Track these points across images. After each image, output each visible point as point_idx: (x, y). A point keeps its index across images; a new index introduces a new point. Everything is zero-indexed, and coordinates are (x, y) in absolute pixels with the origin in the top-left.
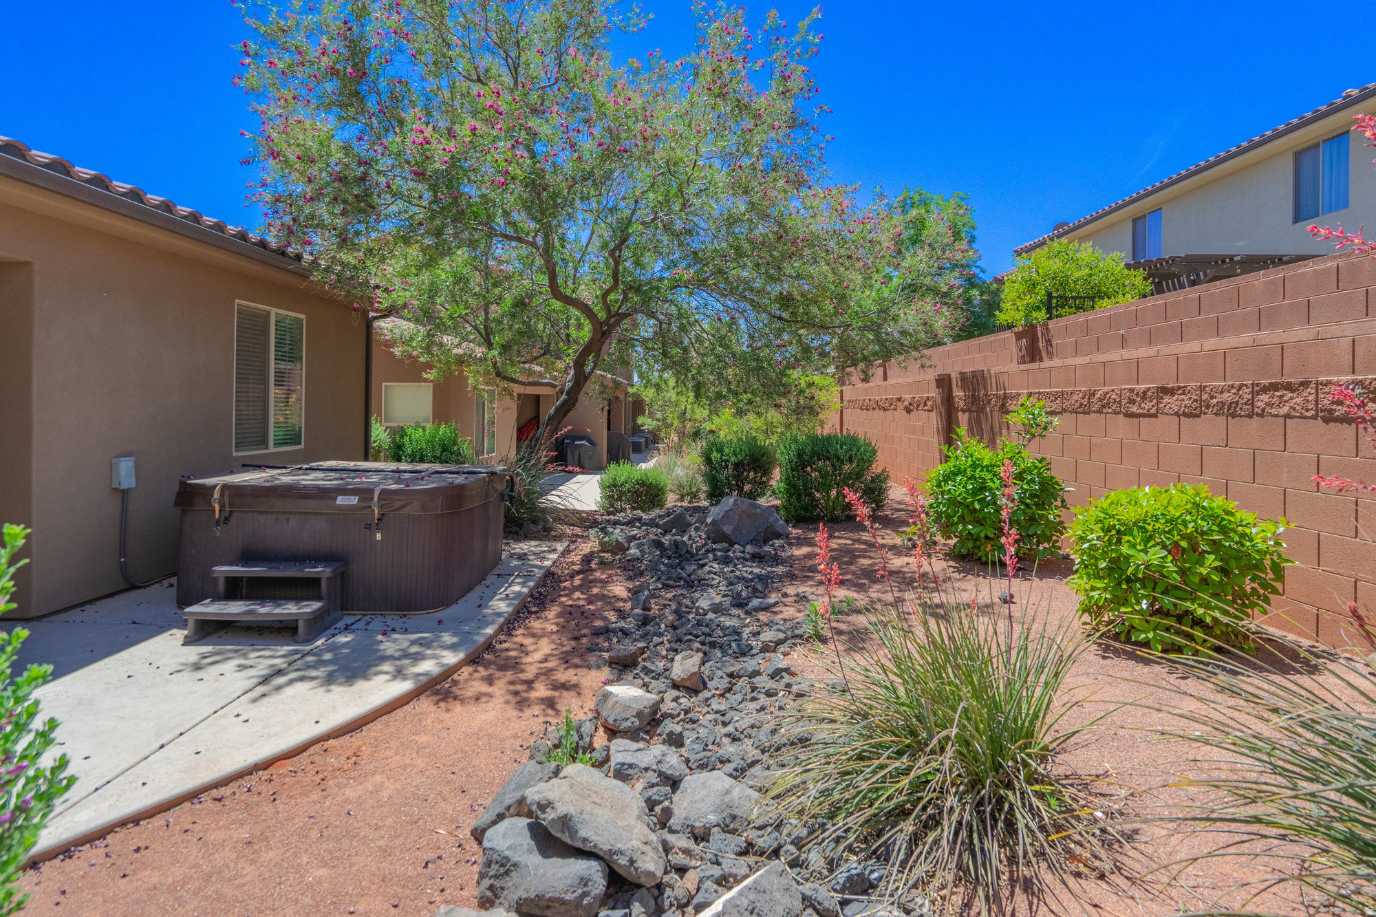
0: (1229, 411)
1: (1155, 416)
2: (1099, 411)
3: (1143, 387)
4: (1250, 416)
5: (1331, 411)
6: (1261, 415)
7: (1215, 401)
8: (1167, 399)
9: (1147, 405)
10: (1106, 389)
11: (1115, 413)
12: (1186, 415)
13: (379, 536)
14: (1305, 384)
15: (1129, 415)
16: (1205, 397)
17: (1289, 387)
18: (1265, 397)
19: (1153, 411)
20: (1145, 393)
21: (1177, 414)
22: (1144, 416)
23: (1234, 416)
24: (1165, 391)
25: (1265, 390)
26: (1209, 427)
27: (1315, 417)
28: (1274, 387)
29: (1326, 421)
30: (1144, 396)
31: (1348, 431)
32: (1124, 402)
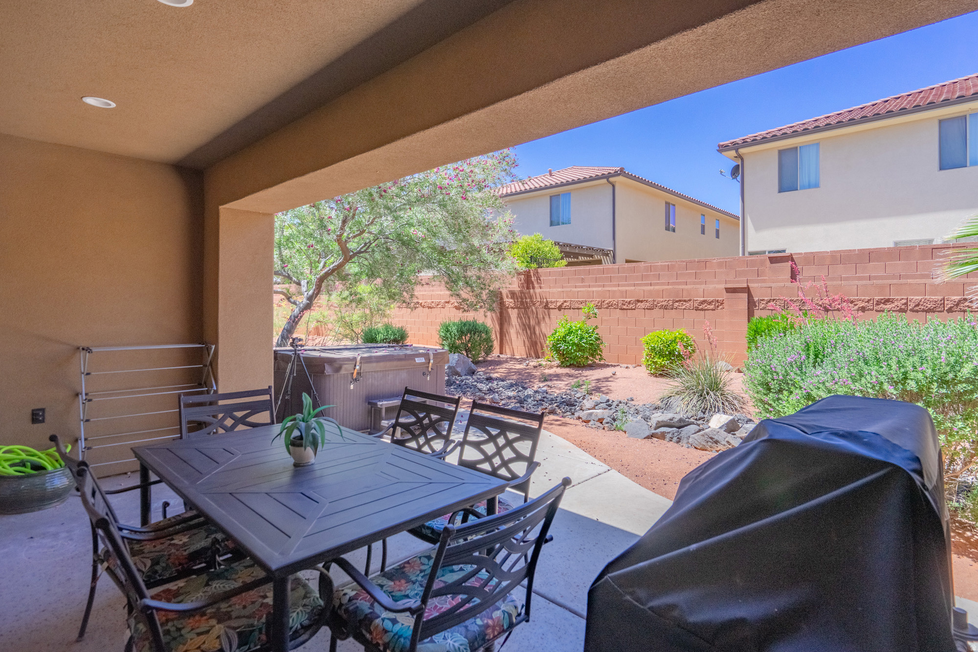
0: (665, 308)
1: (634, 309)
2: (607, 308)
3: (629, 300)
4: (672, 309)
5: (698, 308)
6: (676, 309)
7: (659, 305)
8: (639, 304)
9: (631, 306)
10: (610, 300)
11: (615, 308)
12: (647, 309)
13: (428, 378)
14: (690, 300)
15: (621, 309)
16: (655, 303)
17: (685, 301)
18: (677, 304)
19: (634, 307)
20: (630, 302)
21: (644, 309)
22: (629, 309)
23: (666, 309)
24: (638, 301)
25: (677, 301)
26: (657, 312)
27: (693, 309)
28: (680, 301)
29: (696, 310)
30: (629, 303)
31: (702, 312)
32: (620, 305)
